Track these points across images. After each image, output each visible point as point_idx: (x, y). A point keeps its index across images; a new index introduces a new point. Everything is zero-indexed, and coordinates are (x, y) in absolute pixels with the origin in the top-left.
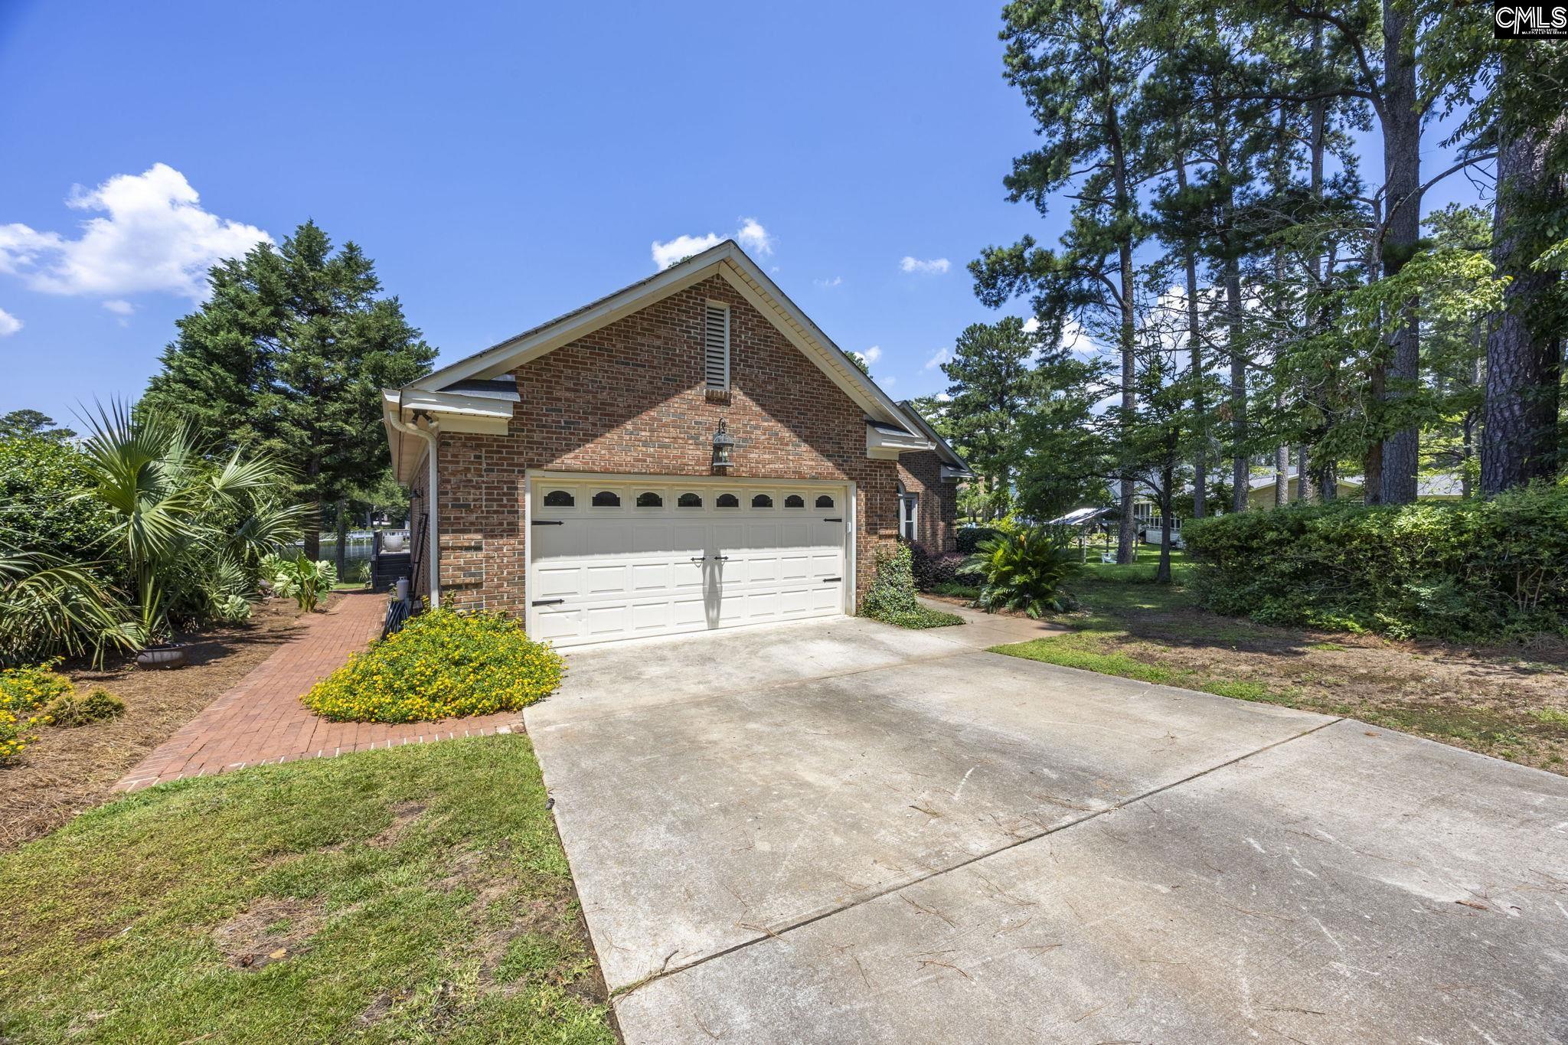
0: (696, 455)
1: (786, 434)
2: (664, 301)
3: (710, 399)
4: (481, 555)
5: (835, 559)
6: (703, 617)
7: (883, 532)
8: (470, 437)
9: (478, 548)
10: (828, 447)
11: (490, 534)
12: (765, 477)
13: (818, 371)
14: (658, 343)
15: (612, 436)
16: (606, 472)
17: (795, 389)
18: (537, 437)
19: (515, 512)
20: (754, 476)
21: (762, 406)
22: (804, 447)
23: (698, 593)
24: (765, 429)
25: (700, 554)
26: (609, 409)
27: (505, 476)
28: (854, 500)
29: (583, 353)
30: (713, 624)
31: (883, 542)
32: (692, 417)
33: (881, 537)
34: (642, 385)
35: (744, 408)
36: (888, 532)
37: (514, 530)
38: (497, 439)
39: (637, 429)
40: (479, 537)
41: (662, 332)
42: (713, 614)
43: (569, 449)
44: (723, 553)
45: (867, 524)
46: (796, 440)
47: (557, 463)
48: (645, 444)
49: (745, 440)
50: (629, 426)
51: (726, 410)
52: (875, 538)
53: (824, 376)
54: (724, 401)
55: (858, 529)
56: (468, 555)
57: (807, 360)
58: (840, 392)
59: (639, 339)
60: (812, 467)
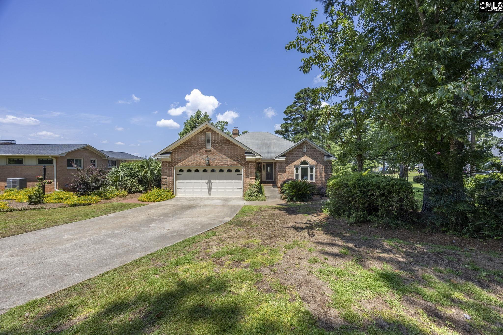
0: (203, 162)
1: (224, 156)
2: (197, 134)
3: (206, 151)
4: (167, 180)
5: (240, 183)
6: (208, 193)
7: (250, 178)
8: (166, 161)
9: (167, 179)
10: (235, 159)
11: (168, 176)
12: (218, 166)
13: (232, 142)
14: (196, 142)
15: (187, 160)
16: (187, 166)
17: (226, 147)
18: (175, 161)
19: (172, 173)
20: (216, 166)
21: (218, 151)
22: (228, 159)
23: (207, 188)
24: (219, 156)
25: (207, 181)
26: (187, 155)
27: (171, 167)
28: (243, 170)
29: (182, 146)
30: (210, 194)
31: (251, 180)
32: (203, 155)
33: (250, 179)
34: (193, 150)
35: (214, 152)
36: (252, 178)
37: (172, 176)
38: (169, 161)
39: (192, 158)
40: (166, 177)
41: (197, 140)
42: (210, 192)
43: (180, 162)
44: (212, 181)
45: (246, 176)
46: (226, 158)
47: (178, 165)
48: (194, 161)
49: (214, 159)
50: (190, 157)
51: (210, 153)
52: (248, 179)
53: (234, 143)
54: (210, 151)
55: (244, 177)
56: (165, 180)
57: (229, 140)
58: (238, 146)
59: (192, 142)
60: (230, 163)
